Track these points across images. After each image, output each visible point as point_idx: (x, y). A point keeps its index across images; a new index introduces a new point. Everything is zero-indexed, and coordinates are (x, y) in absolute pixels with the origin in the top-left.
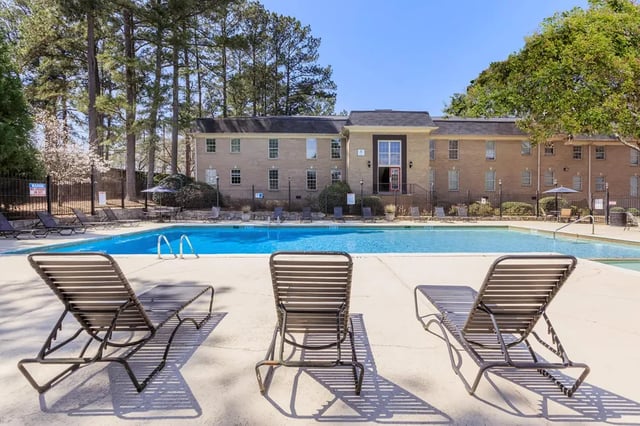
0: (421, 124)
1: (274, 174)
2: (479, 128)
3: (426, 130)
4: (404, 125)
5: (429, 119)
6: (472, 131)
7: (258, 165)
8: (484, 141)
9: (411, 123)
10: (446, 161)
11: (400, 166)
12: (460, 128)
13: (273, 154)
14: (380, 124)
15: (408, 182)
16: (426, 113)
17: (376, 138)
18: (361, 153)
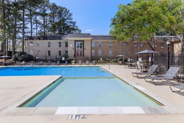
0: (88, 37)
1: (49, 52)
2: (107, 38)
3: (90, 39)
4: (83, 37)
5: (90, 35)
6: (105, 39)
7: (45, 49)
8: (109, 42)
9: (85, 37)
10: (98, 47)
11: (82, 49)
12: (102, 38)
13: (49, 46)
14: (76, 37)
15: (85, 54)
16: (90, 34)
17: (75, 41)
18: (71, 45)
